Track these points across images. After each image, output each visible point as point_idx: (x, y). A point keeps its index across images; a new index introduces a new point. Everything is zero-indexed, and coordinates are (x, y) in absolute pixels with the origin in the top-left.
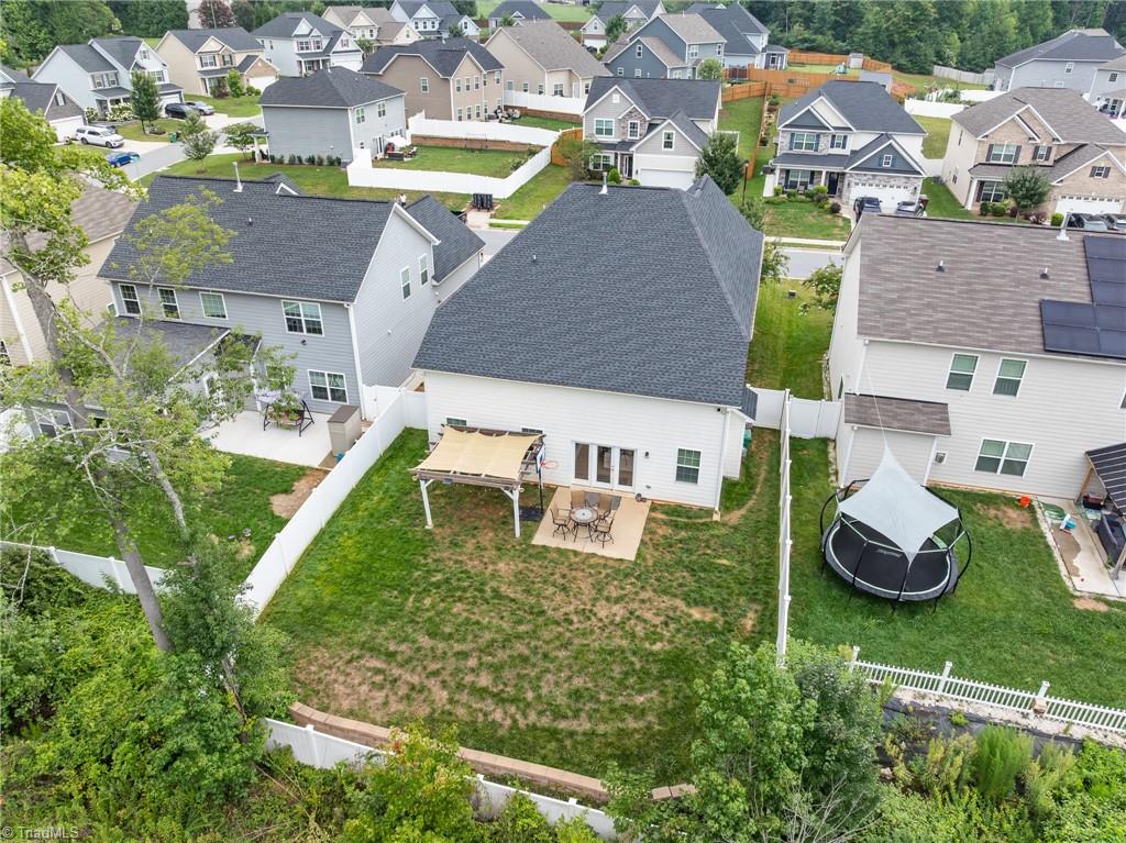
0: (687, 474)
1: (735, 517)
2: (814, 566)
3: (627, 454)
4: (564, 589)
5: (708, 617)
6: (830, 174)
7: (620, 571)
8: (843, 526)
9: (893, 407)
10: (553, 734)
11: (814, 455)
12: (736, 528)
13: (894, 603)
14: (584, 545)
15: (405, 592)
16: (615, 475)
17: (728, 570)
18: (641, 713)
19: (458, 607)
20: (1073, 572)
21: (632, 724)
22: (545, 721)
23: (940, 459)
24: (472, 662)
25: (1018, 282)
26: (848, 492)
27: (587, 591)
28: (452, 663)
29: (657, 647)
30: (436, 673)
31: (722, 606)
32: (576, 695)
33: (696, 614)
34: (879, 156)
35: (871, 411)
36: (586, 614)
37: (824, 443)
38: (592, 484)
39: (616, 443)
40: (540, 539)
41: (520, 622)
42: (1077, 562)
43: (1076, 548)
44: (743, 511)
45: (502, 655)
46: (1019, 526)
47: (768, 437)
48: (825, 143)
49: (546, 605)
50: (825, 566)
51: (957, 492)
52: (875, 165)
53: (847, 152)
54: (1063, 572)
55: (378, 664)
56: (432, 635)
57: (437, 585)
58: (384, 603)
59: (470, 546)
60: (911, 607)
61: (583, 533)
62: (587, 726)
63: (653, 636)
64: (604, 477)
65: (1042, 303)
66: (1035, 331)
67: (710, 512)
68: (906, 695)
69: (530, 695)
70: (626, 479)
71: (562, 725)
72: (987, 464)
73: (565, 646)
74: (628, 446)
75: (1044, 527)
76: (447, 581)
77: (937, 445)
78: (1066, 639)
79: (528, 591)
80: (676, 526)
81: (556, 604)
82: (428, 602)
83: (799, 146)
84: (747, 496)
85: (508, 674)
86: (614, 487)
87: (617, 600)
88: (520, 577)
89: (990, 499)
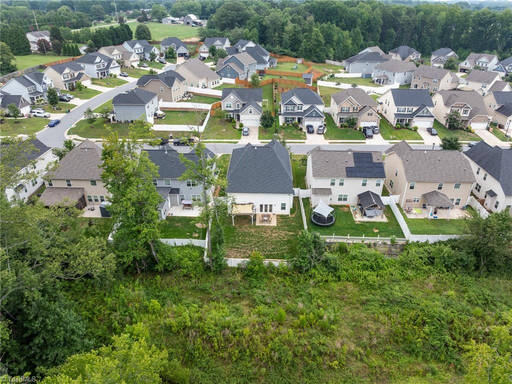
0: (283, 208)
1: (293, 216)
2: (310, 222)
3: (271, 206)
4: (265, 232)
5: (293, 234)
6: (299, 118)
7: (274, 228)
8: (314, 214)
9: (321, 190)
10: (271, 255)
11: (307, 201)
12: (294, 218)
13: (324, 226)
14: (267, 224)
15: (235, 237)
16: (268, 210)
17: (294, 225)
18: (285, 249)
19: (247, 238)
20: (356, 218)
21: (284, 251)
22: (269, 253)
23: (331, 199)
24: (253, 246)
25: (342, 163)
26: (314, 208)
27: (270, 233)
28: (249, 247)
29: (285, 239)
30: (247, 249)
31: (295, 231)
32: (273, 248)
33: (290, 233)
34: (312, 113)
35: (317, 191)
36: (271, 236)
37: (308, 199)
38: (264, 212)
39: (268, 203)
40: (257, 224)
41: (259, 239)
42: (357, 216)
43: (356, 213)
44: (295, 214)
45: (258, 245)
46: (346, 211)
47: (296, 198)
48: (296, 109)
49: (263, 235)
50: (312, 222)
51: (335, 206)
52: (311, 115)
53: (302, 111)
54: (354, 218)
55: (236, 249)
56: (244, 243)
57: (241, 235)
58: (232, 240)
59: (244, 227)
60: (327, 227)
61: (266, 222)
62: (277, 253)
63: (284, 238)
64: (266, 211)
65: (346, 167)
66: (345, 173)
67: (288, 215)
68: (328, 241)
69: (265, 250)
70: (271, 211)
71: (272, 253)
72: (340, 199)
73: (269, 241)
74: (271, 204)
75: (351, 210)
76: (242, 234)
77: (330, 197)
78: (353, 229)
79: (259, 234)
80: (282, 219)
81: (264, 235)
82: (240, 238)
83: (289, 110)
84: (295, 212)
85: (260, 247)
86: (268, 213)
87: (276, 233)
88: (256, 232)
89: (341, 206)
